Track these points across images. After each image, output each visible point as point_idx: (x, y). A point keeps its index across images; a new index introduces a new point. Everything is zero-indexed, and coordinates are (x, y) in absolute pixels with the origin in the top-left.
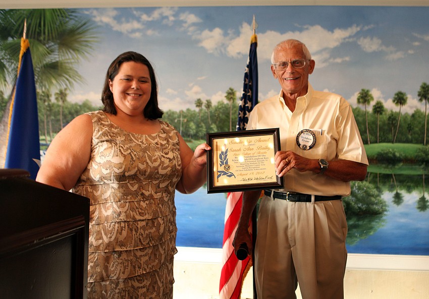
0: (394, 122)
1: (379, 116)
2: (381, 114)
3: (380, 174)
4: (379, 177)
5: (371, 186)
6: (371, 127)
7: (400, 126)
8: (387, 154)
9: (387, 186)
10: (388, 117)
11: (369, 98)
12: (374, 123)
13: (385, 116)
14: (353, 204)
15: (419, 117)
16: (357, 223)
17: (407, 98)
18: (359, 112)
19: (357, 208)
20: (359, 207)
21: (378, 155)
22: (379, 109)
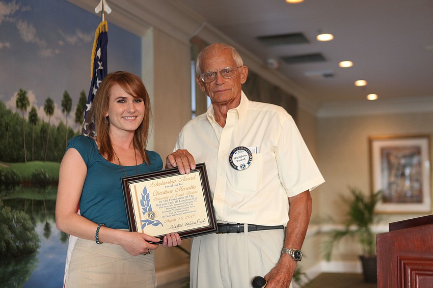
0: (45, 135)
1: (34, 127)
2: (35, 124)
3: (34, 200)
4: (34, 205)
5: (27, 216)
6: (28, 140)
7: (49, 140)
8: (39, 174)
9: (40, 216)
10: (40, 128)
11: (26, 102)
12: (30, 135)
13: (38, 127)
14: (12, 242)
15: (62, 131)
16: (15, 268)
17: (54, 107)
18: (17, 119)
19: (16, 248)
20: (17, 246)
21: (33, 176)
22: (33, 116)
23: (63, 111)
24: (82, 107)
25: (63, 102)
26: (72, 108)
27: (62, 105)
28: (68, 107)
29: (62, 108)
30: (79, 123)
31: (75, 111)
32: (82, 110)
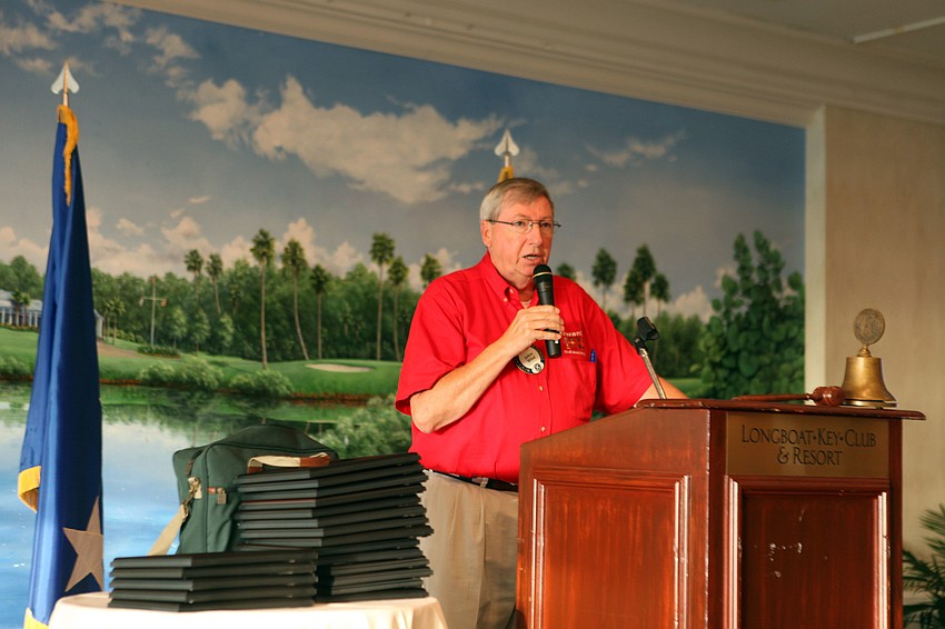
23: (596, 284)
24: (640, 273)
25: (595, 268)
26: (617, 277)
27: (595, 273)
28: (608, 276)
29: (594, 279)
30: (632, 304)
31: (624, 282)
32: (640, 279)
